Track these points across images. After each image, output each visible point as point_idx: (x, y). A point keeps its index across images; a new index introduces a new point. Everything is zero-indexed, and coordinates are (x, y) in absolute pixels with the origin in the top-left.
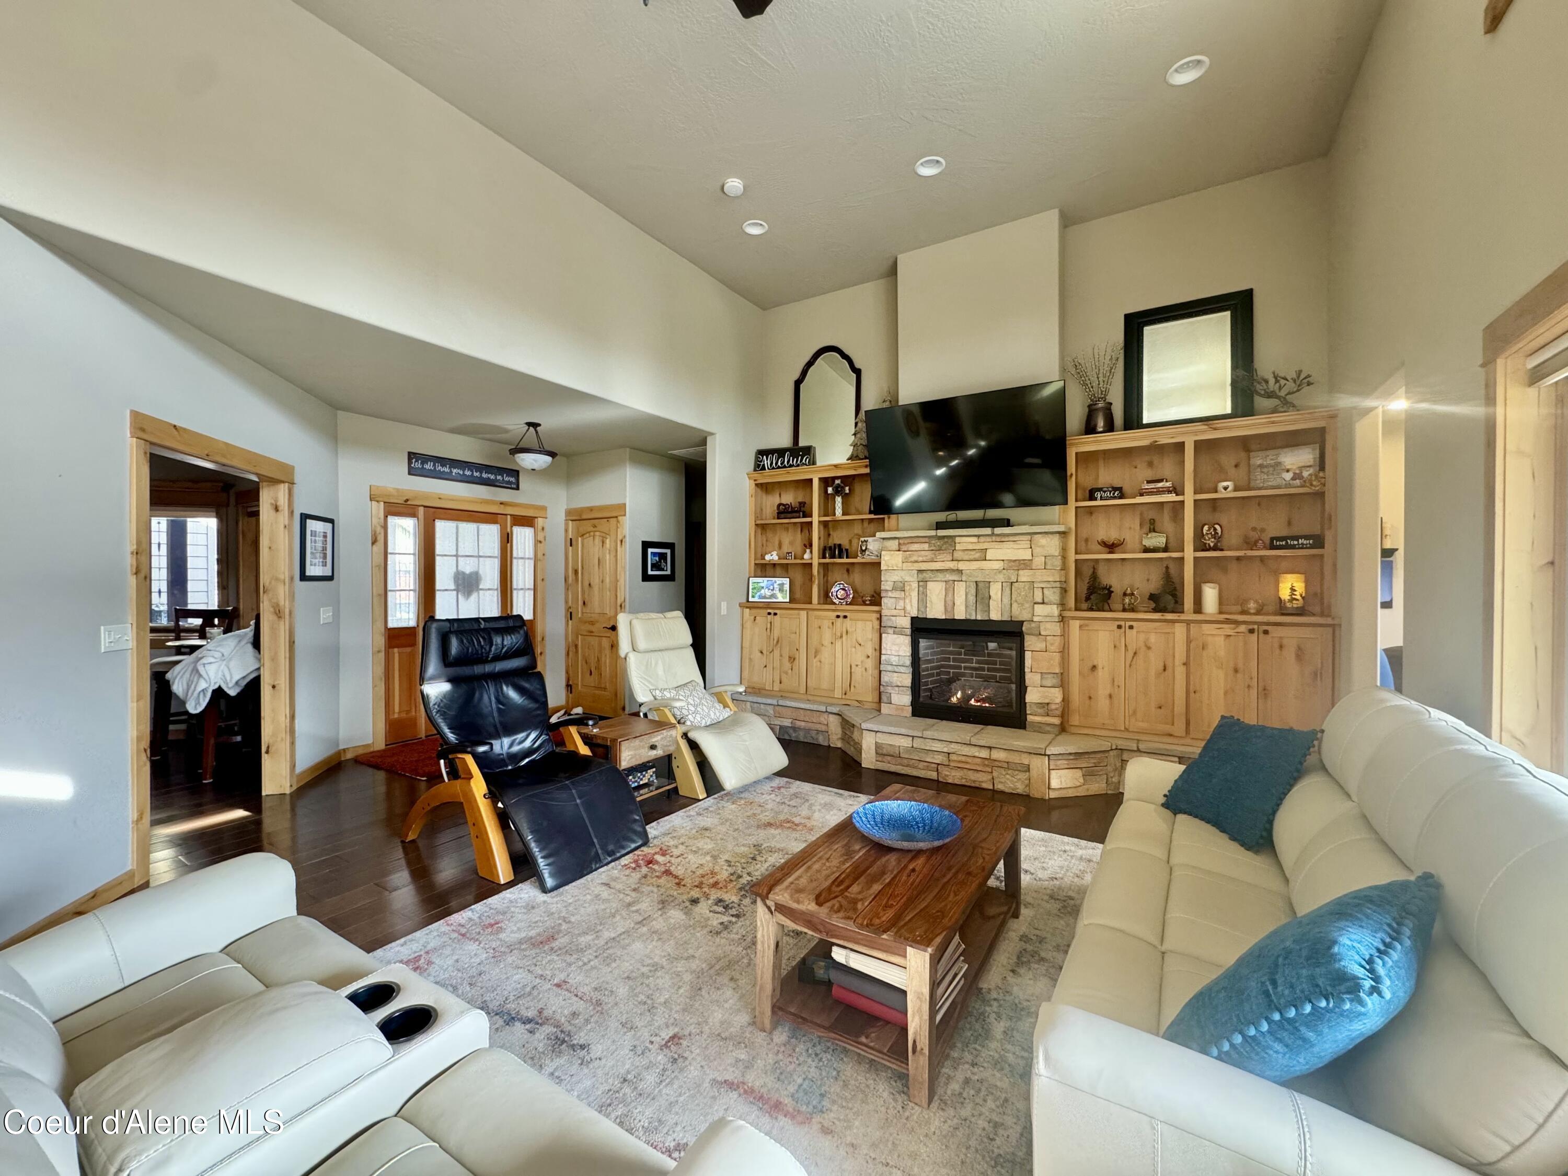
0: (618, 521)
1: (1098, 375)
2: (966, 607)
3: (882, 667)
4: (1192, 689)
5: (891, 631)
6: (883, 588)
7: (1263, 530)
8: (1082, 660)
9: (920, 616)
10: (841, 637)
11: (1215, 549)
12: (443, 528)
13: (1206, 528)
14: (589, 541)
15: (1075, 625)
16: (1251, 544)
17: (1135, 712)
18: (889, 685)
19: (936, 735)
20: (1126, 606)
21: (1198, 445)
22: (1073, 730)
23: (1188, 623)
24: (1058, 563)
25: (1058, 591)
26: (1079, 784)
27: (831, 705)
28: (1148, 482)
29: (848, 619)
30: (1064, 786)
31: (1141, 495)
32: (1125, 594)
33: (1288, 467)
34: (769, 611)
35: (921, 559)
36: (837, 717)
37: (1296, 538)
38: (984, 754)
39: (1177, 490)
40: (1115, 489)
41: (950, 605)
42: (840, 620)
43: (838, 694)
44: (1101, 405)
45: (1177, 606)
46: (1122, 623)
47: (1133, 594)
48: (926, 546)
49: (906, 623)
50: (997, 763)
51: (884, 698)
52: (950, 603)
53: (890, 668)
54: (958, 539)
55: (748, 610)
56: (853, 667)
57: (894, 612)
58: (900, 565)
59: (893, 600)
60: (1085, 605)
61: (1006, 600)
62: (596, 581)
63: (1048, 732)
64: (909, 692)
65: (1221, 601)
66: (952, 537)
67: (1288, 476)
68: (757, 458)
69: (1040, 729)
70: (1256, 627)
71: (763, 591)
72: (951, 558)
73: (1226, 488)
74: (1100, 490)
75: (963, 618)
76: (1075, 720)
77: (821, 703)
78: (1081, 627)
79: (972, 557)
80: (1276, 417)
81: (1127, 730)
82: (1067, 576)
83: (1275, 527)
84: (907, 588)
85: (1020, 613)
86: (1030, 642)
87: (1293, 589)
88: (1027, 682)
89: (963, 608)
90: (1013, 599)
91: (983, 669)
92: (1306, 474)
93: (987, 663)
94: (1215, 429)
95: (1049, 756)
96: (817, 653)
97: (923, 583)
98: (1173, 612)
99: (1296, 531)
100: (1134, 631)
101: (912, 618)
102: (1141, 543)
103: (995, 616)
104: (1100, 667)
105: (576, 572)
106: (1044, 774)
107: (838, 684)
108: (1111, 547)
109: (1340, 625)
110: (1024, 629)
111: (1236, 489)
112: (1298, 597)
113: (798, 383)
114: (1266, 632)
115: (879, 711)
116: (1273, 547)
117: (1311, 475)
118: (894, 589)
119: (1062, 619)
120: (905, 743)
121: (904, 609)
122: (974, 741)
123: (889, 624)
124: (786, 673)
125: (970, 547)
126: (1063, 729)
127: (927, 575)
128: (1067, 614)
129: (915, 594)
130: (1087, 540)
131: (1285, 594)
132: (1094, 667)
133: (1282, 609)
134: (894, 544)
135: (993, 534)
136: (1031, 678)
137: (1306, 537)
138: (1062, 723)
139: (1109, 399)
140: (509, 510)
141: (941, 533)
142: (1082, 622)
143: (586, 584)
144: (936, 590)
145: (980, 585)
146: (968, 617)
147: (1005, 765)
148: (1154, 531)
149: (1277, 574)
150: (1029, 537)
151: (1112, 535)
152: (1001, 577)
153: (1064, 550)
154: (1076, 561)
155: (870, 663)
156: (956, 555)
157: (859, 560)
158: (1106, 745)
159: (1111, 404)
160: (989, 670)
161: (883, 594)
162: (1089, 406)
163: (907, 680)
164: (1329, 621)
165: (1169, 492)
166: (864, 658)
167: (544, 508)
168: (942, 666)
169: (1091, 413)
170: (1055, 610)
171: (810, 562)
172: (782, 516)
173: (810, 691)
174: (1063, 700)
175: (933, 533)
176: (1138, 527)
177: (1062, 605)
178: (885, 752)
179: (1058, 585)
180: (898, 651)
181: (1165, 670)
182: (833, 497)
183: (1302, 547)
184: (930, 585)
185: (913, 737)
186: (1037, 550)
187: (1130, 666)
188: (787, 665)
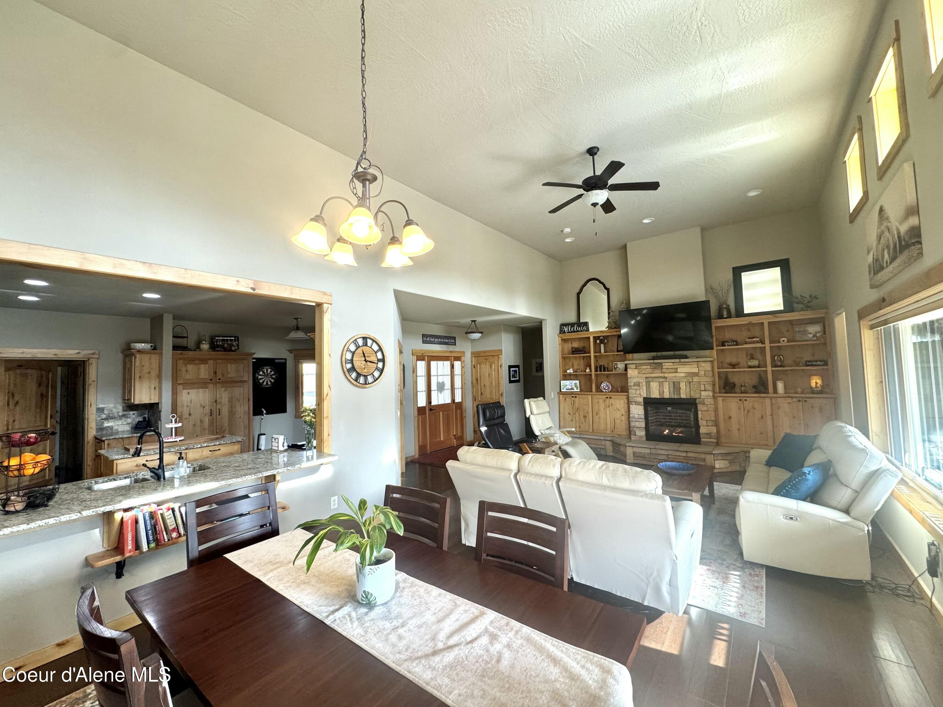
0: (499, 357)
1: (722, 293)
2: (669, 393)
3: (631, 419)
4: (775, 425)
5: (634, 403)
6: (629, 385)
7: (802, 358)
8: (724, 415)
9: (648, 397)
10: (609, 406)
11: (781, 366)
12: (433, 364)
13: (776, 357)
14: (483, 366)
15: (720, 400)
16: (797, 364)
17: (750, 436)
18: (634, 427)
19: (662, 447)
20: (743, 391)
21: (770, 323)
22: (723, 444)
23: (771, 398)
24: (711, 374)
25: (711, 385)
26: (727, 466)
27: (606, 437)
28: (749, 338)
29: (612, 399)
30: (721, 467)
31: (746, 344)
32: (742, 386)
33: (810, 332)
34: (573, 396)
35: (646, 372)
36: (610, 442)
37: (817, 361)
38: (684, 454)
39: (762, 342)
40: (734, 341)
41: (661, 392)
42: (608, 400)
43: (609, 432)
44: (724, 306)
45: (766, 391)
46: (742, 398)
47: (745, 386)
48: (649, 367)
49: (641, 400)
50: (691, 459)
51: (633, 433)
52: (662, 391)
53: (634, 420)
54: (663, 364)
55: (562, 395)
56: (616, 420)
57: (635, 395)
58: (637, 375)
59: (635, 390)
60: (723, 391)
61: (688, 390)
62: (487, 384)
63: (712, 446)
64: (644, 430)
65: (785, 388)
66: (661, 363)
67: (811, 336)
68: (561, 328)
69: (707, 444)
70: (801, 399)
71: (567, 387)
72: (661, 372)
73: (783, 341)
74: (726, 342)
75: (668, 397)
76: (723, 440)
77: (603, 436)
78: (723, 400)
79: (671, 371)
80: (802, 312)
81: (747, 444)
82: (715, 379)
83: (807, 357)
84: (641, 385)
85: (694, 395)
86: (700, 407)
87: (816, 383)
88: (700, 424)
89: (668, 393)
90: (691, 389)
91: (677, 419)
92: (818, 335)
93: (679, 416)
94: (777, 317)
95: (714, 454)
96: (597, 414)
97: (648, 383)
98: (764, 393)
99: (816, 358)
100: (747, 402)
101: (644, 398)
102: (747, 363)
103: (683, 396)
104: (733, 417)
105: (477, 380)
106: (712, 462)
107: (609, 427)
108: (733, 366)
109: (837, 398)
110: (697, 402)
111: (788, 342)
112: (819, 386)
113: (578, 294)
114: (806, 401)
115: (630, 438)
116: (807, 366)
117: (820, 336)
118: (634, 385)
119: (714, 397)
120: (647, 451)
121: (640, 394)
122: (679, 449)
123: (633, 401)
124: (582, 423)
125: (670, 367)
126: (718, 444)
127: (650, 379)
128: (716, 395)
129: (645, 387)
130: (722, 363)
131: (813, 384)
132: (730, 417)
133: (813, 391)
134: (634, 366)
135: (680, 362)
136: (701, 423)
137: (821, 361)
138: (717, 441)
139: (728, 303)
140: (454, 355)
141: (656, 361)
142: (723, 398)
143: (483, 385)
144: (654, 386)
145: (675, 383)
146: (671, 397)
147: (694, 459)
148: (753, 359)
149: (810, 376)
150: (697, 363)
151: (734, 361)
152: (685, 380)
153: (713, 367)
154: (718, 372)
155: (623, 418)
156: (664, 370)
157: (614, 372)
158: (738, 450)
159: (729, 305)
160: (680, 420)
161: (629, 388)
162: (719, 306)
163: (643, 425)
164: (832, 396)
165: (758, 343)
166: (621, 416)
167: (464, 352)
168: (658, 418)
169: (720, 309)
170: (711, 394)
171: (590, 373)
172: (575, 353)
173: (595, 431)
174: (717, 432)
175: (652, 361)
176: (745, 356)
177: (714, 391)
178: (637, 455)
179: (711, 383)
180: (638, 412)
181: (762, 417)
182: (600, 344)
183: (819, 366)
184: (651, 383)
185: (650, 448)
186: (701, 368)
187: (747, 416)
188: (583, 419)
